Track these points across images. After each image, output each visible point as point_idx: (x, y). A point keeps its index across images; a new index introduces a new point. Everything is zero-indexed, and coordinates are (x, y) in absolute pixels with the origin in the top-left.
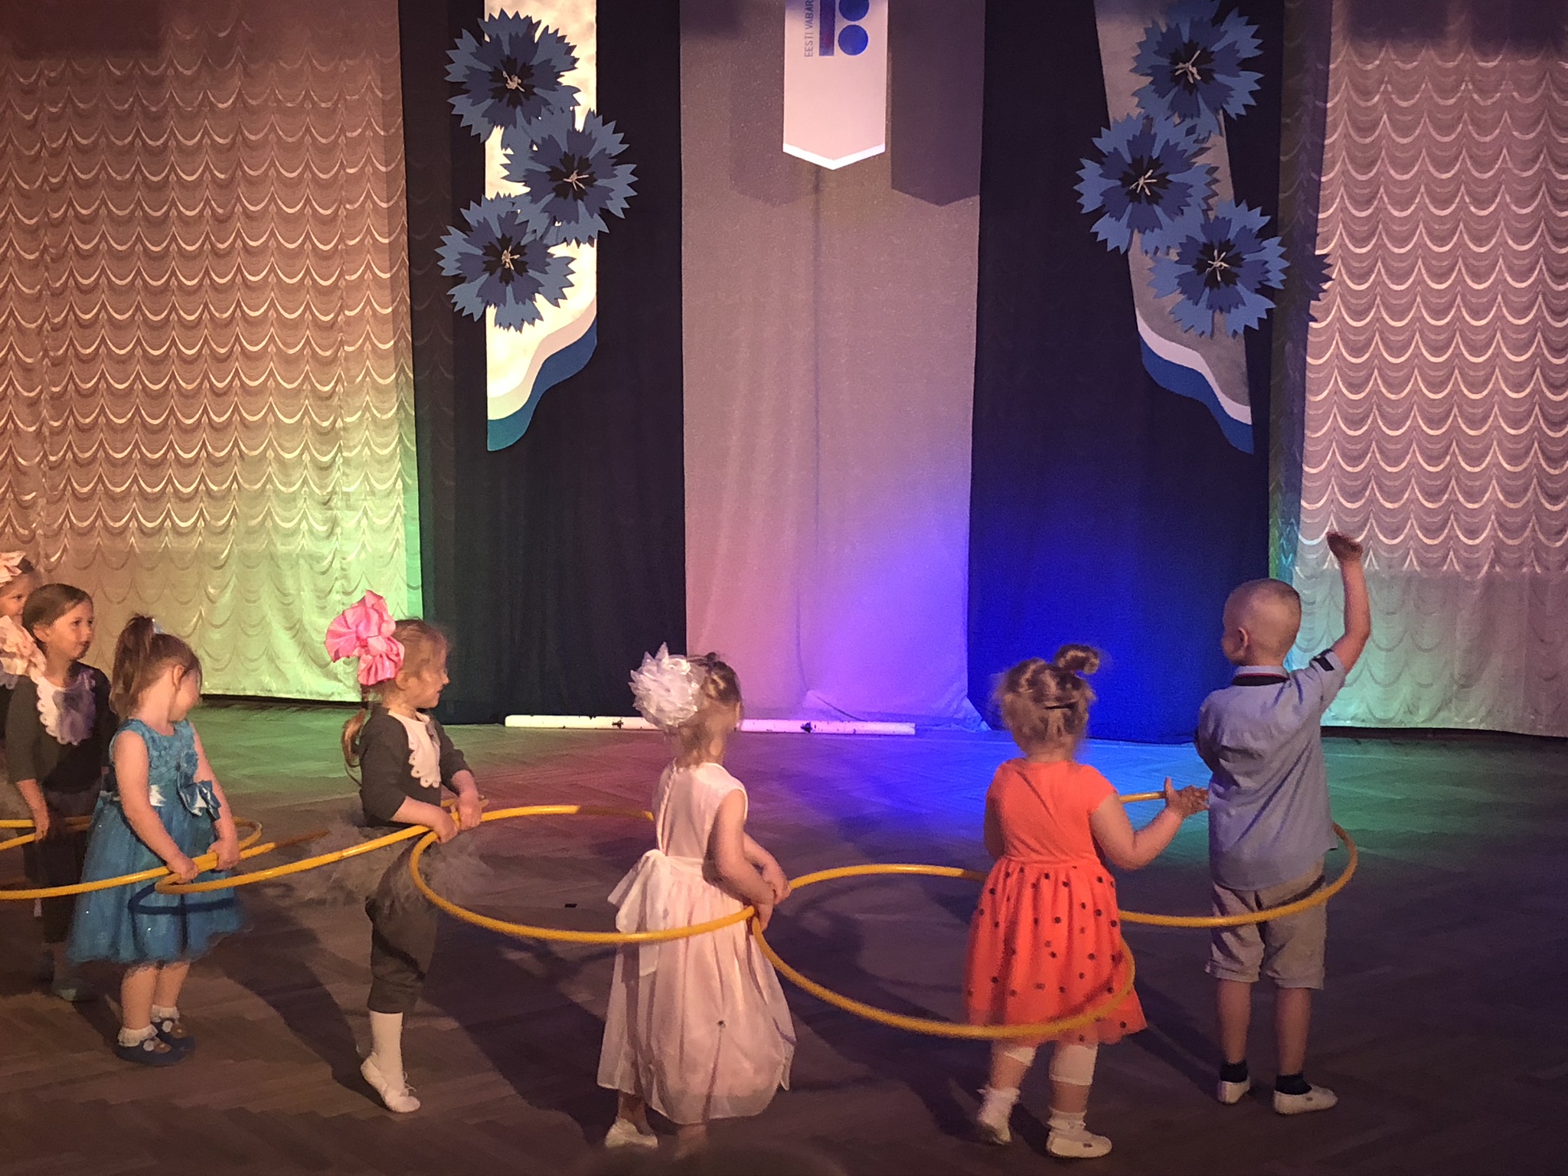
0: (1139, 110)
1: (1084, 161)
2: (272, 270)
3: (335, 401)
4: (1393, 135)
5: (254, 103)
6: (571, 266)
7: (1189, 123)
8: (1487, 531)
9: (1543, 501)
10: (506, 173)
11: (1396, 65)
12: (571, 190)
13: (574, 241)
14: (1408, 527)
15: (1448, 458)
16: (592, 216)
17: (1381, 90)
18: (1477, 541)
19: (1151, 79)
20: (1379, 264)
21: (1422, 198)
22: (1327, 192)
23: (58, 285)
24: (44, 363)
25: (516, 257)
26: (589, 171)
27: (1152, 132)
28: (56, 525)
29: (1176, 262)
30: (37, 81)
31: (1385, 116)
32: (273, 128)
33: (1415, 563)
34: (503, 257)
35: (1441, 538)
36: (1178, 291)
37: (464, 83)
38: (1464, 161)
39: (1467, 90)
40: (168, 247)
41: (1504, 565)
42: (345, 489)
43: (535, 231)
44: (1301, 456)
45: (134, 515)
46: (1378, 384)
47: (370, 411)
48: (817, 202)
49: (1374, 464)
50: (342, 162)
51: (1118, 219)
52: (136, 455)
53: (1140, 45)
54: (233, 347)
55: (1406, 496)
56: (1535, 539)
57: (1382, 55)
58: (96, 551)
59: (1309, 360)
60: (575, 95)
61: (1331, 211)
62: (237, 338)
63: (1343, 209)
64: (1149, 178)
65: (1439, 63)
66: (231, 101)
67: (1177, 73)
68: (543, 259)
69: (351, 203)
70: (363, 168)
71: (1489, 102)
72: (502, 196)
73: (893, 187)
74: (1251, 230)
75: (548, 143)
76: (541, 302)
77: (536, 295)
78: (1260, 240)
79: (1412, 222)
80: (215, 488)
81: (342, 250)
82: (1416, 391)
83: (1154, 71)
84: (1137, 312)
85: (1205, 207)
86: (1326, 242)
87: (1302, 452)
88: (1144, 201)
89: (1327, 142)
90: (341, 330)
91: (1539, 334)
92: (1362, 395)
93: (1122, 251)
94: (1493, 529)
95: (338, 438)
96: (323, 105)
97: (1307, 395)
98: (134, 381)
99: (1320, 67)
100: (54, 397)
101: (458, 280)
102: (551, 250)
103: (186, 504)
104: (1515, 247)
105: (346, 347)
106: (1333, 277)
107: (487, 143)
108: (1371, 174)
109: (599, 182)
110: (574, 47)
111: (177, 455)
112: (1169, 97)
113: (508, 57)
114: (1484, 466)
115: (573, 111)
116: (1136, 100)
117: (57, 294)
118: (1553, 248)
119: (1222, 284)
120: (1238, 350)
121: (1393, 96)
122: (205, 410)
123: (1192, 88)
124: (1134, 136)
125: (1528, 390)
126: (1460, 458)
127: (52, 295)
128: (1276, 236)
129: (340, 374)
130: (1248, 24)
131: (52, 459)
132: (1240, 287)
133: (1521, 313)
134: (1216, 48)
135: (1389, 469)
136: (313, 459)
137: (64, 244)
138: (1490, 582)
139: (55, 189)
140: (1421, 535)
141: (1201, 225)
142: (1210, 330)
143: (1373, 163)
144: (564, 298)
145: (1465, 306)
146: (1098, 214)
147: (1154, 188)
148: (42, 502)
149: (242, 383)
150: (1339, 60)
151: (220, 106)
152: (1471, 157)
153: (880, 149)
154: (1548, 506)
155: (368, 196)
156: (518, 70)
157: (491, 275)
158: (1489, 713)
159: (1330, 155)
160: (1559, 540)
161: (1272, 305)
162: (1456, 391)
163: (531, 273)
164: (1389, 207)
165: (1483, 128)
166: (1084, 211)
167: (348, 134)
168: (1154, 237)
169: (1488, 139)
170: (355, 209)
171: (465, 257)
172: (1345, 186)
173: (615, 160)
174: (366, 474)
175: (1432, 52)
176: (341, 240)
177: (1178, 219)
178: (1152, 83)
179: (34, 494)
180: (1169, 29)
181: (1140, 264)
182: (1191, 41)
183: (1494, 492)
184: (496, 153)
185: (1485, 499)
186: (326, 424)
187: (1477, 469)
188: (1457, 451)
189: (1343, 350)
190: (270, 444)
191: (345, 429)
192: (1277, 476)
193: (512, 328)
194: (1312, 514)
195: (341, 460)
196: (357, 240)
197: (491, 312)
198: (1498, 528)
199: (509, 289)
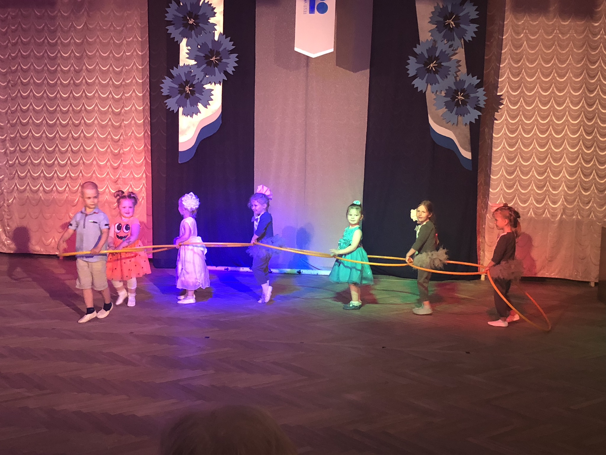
0: (431, 38)
1: (410, 57)
2: (97, 91)
3: (120, 143)
4: (528, 50)
5: (91, 27)
6: (212, 92)
7: (450, 43)
8: (560, 202)
9: (582, 191)
10: (188, 56)
11: (530, 23)
12: (213, 63)
13: (213, 83)
14: (530, 199)
15: (546, 174)
16: (220, 73)
17: (524, 32)
18: (556, 206)
19: (436, 26)
20: (522, 99)
21: (539, 74)
22: (503, 70)
23: (14, 95)
24: (8, 125)
25: (191, 89)
26: (219, 56)
27: (436, 46)
28: (11, 188)
29: (445, 96)
30: (7, 17)
31: (525, 42)
32: (98, 37)
33: (533, 214)
34: (186, 88)
35: (543, 204)
36: (445, 108)
37: (172, 21)
38: (554, 61)
39: (556, 33)
40: (57, 82)
41: (566, 215)
42: (123, 177)
43: (198, 79)
44: (490, 172)
45: (41, 185)
46: (520, 145)
47: (134, 148)
48: (307, 70)
49: (518, 176)
50: (125, 50)
51: (422, 79)
52: (43, 162)
53: (432, 12)
54: (81, 121)
55: (530, 188)
56: (578, 205)
57: (525, 19)
58: (27, 199)
59: (494, 135)
60: (215, 27)
61: (503, 78)
62: (83, 118)
63: (508, 78)
64: (434, 64)
65: (546, 22)
66: (82, 25)
67: (446, 24)
68: (201, 90)
69: (128, 66)
70: (132, 53)
71: (565, 38)
72: (186, 65)
73: (337, 65)
74: (473, 85)
75: (204, 45)
76: (200, 106)
77: (199, 104)
78: (476, 89)
79: (535, 82)
80: (73, 175)
81: (124, 84)
82: (534, 148)
83: (437, 23)
84: (429, 115)
85: (455, 75)
86: (502, 90)
87: (491, 170)
88: (432, 72)
89: (503, 51)
90: (123, 115)
91: (582, 128)
92: (514, 149)
93: (424, 92)
94: (563, 201)
95: (121, 157)
96: (118, 28)
97: (493, 148)
98: (42, 134)
99: (501, 23)
100: (11, 139)
101: (168, 97)
102: (205, 86)
103: (62, 181)
104: (574, 93)
105: (125, 122)
106: (504, 103)
107: (181, 44)
108: (519, 64)
109: (224, 60)
110: (215, 8)
111: (58, 162)
112: (443, 33)
113: (189, 11)
114: (560, 177)
115: (214, 33)
116: (430, 34)
117: (13, 99)
118: (588, 94)
119: (462, 106)
120: (467, 130)
121: (529, 35)
122: (70, 145)
123: (451, 30)
124: (429, 48)
125: (577, 148)
126: (550, 174)
127: (12, 99)
128: (482, 87)
129: (122, 132)
130: (474, 5)
131: (10, 162)
132: (468, 107)
133: (575, 119)
134: (461, 15)
135: (523, 178)
136: (111, 164)
137: (16, 80)
138: (561, 221)
139: (14, 58)
140: (535, 203)
141: (454, 83)
142: (456, 122)
143: (520, 60)
144: (209, 105)
145: (554, 116)
146: (414, 77)
147: (436, 68)
148: (6, 179)
149: (84, 135)
150: (508, 20)
151: (78, 27)
152: (558, 59)
153: (332, 50)
154: (583, 193)
155: (134, 64)
156: (193, 17)
157: (181, 95)
158: (559, 271)
159: (504, 57)
160: (588, 206)
161: (480, 114)
162: (550, 148)
163: (197, 95)
164: (526, 77)
165: (562, 48)
166: (409, 76)
167: (127, 40)
168: (436, 86)
169: (564, 52)
170: (129, 69)
171: (171, 88)
172: (510, 69)
173: (230, 52)
174: (132, 171)
175: (544, 18)
176: (124, 80)
177: (445, 80)
178: (436, 27)
179: (3, 176)
180: (443, 7)
181: (430, 97)
182: (451, 12)
183: (563, 187)
184: (184, 48)
185: (560, 190)
186: (116, 151)
187: (557, 178)
188: (549, 172)
189: (507, 131)
190: (95, 159)
191: (123, 153)
192: (481, 179)
193: (189, 116)
194: (494, 194)
195: (122, 165)
196: (130, 80)
197: (181, 110)
198: (564, 201)
199: (188, 101)
